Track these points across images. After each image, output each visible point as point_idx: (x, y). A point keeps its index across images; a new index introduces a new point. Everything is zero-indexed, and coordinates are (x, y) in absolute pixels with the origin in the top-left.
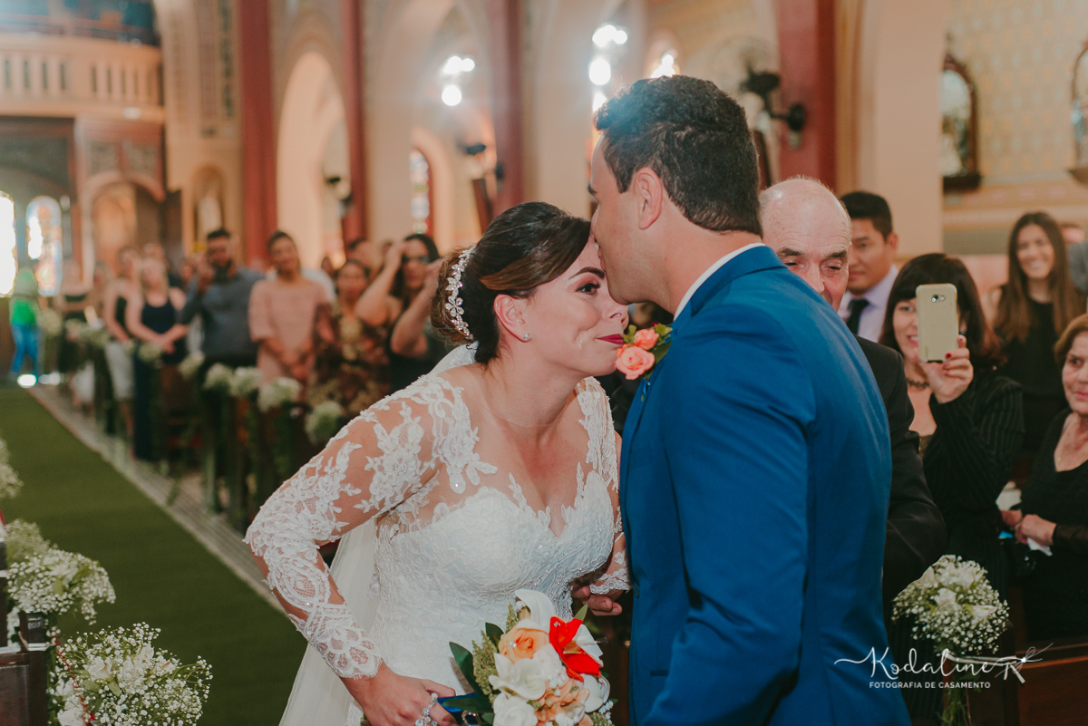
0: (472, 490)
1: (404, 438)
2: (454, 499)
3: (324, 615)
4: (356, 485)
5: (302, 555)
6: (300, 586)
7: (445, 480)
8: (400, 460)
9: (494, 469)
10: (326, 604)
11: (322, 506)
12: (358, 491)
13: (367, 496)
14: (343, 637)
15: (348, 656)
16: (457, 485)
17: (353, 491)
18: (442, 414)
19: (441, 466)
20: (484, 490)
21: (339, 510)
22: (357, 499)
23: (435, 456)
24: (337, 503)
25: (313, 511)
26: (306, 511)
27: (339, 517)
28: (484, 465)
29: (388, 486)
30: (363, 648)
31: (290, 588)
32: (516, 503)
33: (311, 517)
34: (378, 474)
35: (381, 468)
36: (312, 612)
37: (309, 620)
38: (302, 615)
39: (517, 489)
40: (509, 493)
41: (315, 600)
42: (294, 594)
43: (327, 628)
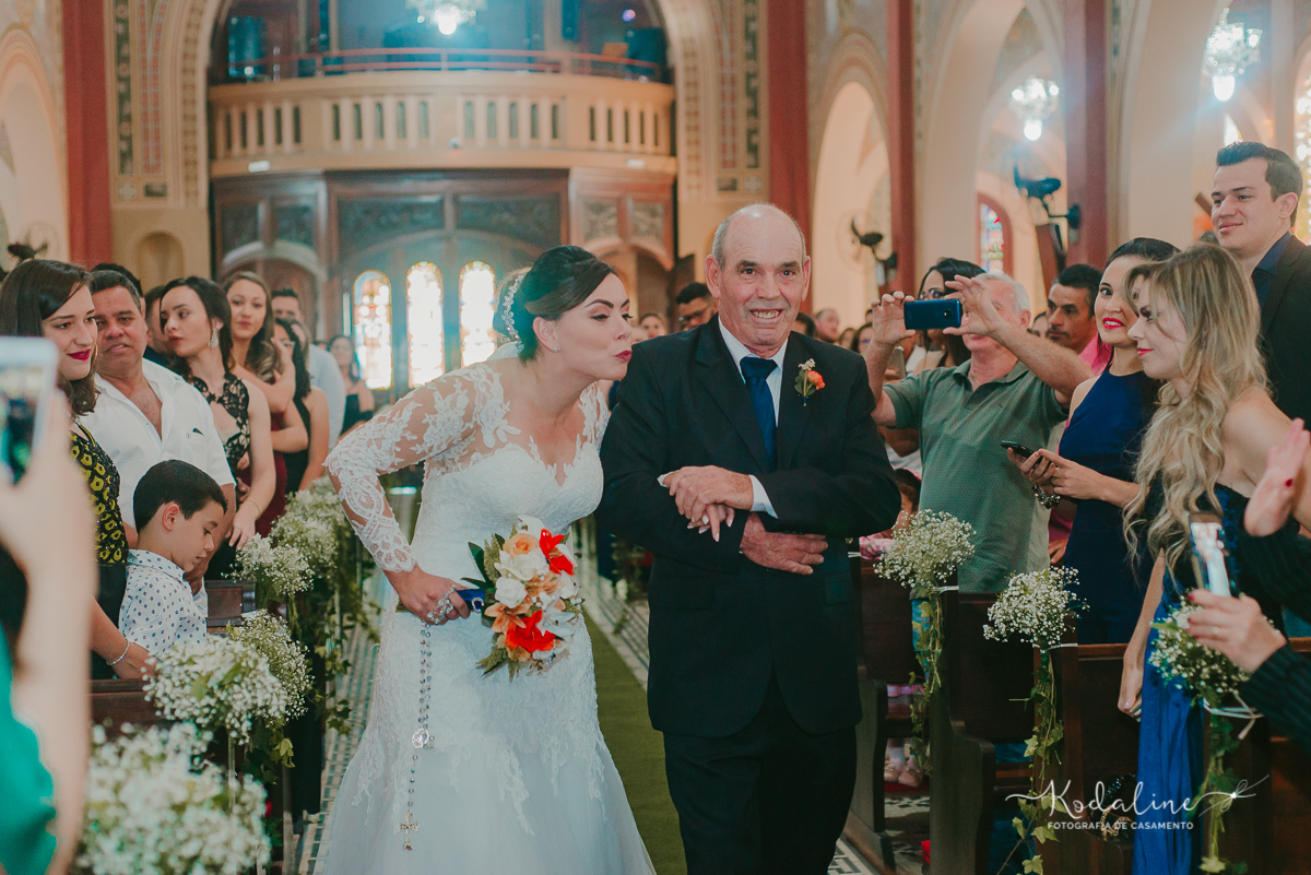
0: (499, 445)
1: (454, 404)
2: (486, 451)
3: (379, 523)
4: (414, 433)
5: (367, 478)
6: (364, 500)
7: (480, 438)
8: (449, 419)
9: (519, 432)
10: (380, 515)
11: (386, 445)
12: (415, 438)
13: (421, 441)
14: (391, 541)
15: (393, 555)
16: (489, 441)
17: (411, 437)
18: (483, 390)
19: (478, 427)
20: (510, 445)
21: (398, 450)
22: (413, 443)
23: (474, 419)
24: (398, 444)
25: (379, 447)
26: (374, 447)
27: (398, 455)
28: (511, 428)
29: (437, 437)
30: (404, 551)
31: (356, 500)
32: (533, 457)
33: (378, 451)
34: (431, 427)
35: (434, 423)
36: (370, 520)
37: (367, 526)
38: (363, 522)
39: (534, 448)
40: (528, 449)
41: (373, 512)
42: (359, 505)
43: (380, 533)
